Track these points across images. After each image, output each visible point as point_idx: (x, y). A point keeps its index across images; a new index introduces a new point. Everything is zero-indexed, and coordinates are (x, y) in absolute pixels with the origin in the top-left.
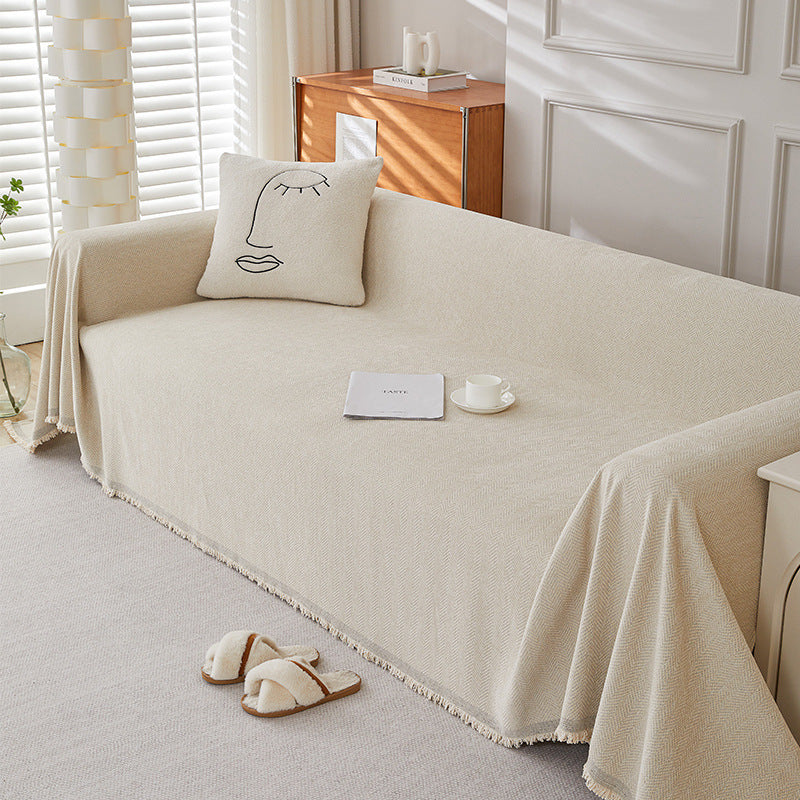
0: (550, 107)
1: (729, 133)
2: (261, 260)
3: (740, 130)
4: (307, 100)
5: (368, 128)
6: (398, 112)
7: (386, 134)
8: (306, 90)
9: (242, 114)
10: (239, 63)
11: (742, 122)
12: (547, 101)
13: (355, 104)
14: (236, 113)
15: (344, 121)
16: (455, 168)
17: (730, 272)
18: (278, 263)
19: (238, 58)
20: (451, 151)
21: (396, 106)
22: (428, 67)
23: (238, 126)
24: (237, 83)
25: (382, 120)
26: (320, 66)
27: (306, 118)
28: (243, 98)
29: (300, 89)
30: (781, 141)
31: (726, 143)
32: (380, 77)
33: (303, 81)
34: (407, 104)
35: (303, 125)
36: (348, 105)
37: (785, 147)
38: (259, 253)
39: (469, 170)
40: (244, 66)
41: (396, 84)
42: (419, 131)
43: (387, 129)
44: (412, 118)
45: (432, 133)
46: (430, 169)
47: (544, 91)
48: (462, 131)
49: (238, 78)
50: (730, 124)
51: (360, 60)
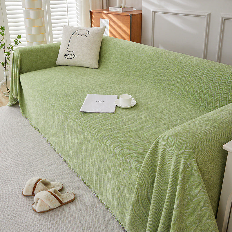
0: (154, 13)
1: (206, 17)
2: (70, 55)
3: (209, 16)
4: (93, 16)
5: (107, 22)
6: (114, 17)
7: (112, 23)
8: (93, 13)
9: (78, 20)
10: (77, 7)
11: (210, 13)
12: (153, 12)
13: (104, 16)
14: (77, 20)
15: (102, 20)
16: (128, 31)
17: (205, 57)
18: (75, 56)
19: (77, 6)
20: (127, 27)
21: (113, 15)
22: (123, 5)
23: (78, 23)
24: (77, 12)
25: (110, 19)
26: (98, 7)
27: (93, 20)
28: (78, 16)
29: (91, 13)
30: (223, 18)
31: (205, 20)
32: (111, 9)
33: (92, 11)
34: (116, 15)
35: (93, 23)
36: (102, 16)
37: (224, 20)
38: (70, 53)
39: (132, 32)
40: (78, 8)
41: (114, 10)
42: (119, 22)
43: (111, 22)
44: (117, 18)
45: (123, 22)
46: (122, 31)
47: (152, 9)
48: (130, 21)
49: (77, 11)
50: (206, 14)
51: (109, 5)
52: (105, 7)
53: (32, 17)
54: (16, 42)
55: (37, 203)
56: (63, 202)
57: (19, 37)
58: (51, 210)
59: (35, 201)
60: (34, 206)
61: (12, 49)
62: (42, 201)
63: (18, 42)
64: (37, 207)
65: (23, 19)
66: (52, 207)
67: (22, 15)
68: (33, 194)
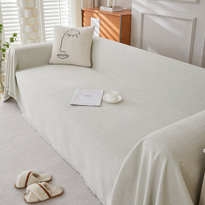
0: (143, 15)
1: (192, 21)
2: (63, 55)
3: (195, 20)
5: (98, 21)
7: (102, 22)
8: (84, 12)
11: (196, 18)
12: (142, 13)
13: (95, 15)
15: (93, 19)
16: (118, 31)
17: (190, 62)
18: (68, 56)
19: (69, 4)
20: (117, 27)
21: (104, 15)
22: (113, 5)
25: (101, 19)
26: (89, 6)
27: (84, 19)
28: (70, 14)
29: (83, 11)
31: (191, 24)
32: (102, 8)
33: (83, 9)
34: (107, 14)
36: (93, 15)
38: (63, 53)
39: (121, 32)
41: (105, 10)
42: (110, 21)
44: (108, 18)
45: (113, 22)
46: (112, 31)
47: (142, 10)
48: (120, 21)
50: (193, 19)
51: (100, 5)
52: (96, 6)
53: (26, 16)
54: (12, 40)
55: (28, 194)
56: (52, 196)
57: (15, 35)
58: (40, 201)
59: (27, 192)
60: (25, 196)
61: (8, 46)
62: (33, 193)
63: (14, 40)
64: (28, 198)
65: (17, 17)
66: (41, 200)
67: (17, 13)
68: (26, 186)
